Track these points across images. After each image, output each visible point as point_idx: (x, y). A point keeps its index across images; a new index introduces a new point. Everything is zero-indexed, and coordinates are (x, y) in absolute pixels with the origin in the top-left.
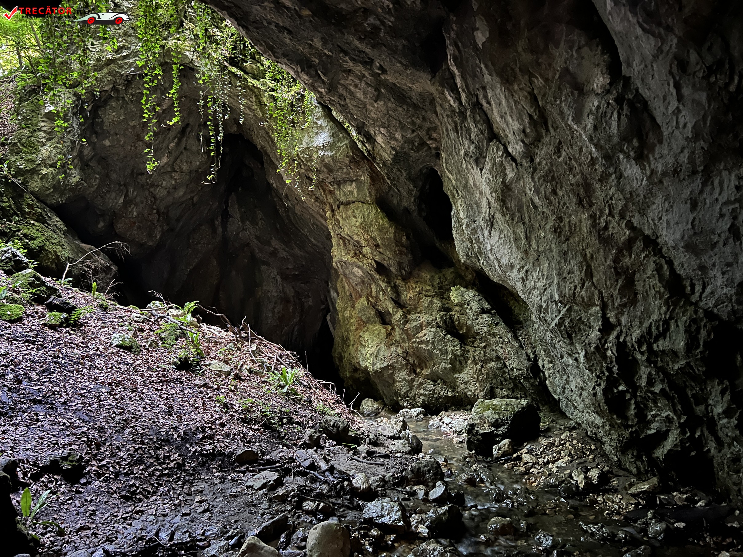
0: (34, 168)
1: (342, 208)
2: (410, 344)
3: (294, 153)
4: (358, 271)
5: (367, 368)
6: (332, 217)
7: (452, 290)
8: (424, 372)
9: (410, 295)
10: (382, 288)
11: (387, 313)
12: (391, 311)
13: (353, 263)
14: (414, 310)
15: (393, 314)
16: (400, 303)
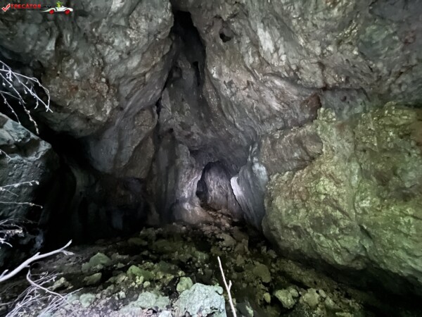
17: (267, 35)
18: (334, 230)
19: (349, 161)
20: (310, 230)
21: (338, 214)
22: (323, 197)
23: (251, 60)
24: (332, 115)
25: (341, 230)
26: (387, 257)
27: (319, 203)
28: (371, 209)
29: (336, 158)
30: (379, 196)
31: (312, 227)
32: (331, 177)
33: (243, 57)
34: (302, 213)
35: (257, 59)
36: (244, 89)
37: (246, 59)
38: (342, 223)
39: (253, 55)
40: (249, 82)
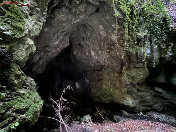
0: (22, 37)
1: (135, 69)
2: (142, 99)
3: (135, 53)
4: (128, 83)
5: (129, 106)
6: (126, 70)
7: (155, 88)
8: (141, 104)
9: (143, 89)
10: (135, 87)
11: (130, 91)
12: (136, 92)
13: (129, 82)
14: (142, 91)
15: (137, 93)
16: (138, 90)
19: (109, 81)
21: (106, 92)
22: (104, 89)
24: (105, 71)
25: (107, 96)
26: (115, 100)
27: (103, 90)
28: (112, 91)
29: (106, 80)
30: (113, 88)
31: (101, 96)
32: (105, 84)
34: (99, 93)
35: (89, 55)
37: (86, 54)
38: (107, 94)
39: (88, 53)
40: (86, 59)
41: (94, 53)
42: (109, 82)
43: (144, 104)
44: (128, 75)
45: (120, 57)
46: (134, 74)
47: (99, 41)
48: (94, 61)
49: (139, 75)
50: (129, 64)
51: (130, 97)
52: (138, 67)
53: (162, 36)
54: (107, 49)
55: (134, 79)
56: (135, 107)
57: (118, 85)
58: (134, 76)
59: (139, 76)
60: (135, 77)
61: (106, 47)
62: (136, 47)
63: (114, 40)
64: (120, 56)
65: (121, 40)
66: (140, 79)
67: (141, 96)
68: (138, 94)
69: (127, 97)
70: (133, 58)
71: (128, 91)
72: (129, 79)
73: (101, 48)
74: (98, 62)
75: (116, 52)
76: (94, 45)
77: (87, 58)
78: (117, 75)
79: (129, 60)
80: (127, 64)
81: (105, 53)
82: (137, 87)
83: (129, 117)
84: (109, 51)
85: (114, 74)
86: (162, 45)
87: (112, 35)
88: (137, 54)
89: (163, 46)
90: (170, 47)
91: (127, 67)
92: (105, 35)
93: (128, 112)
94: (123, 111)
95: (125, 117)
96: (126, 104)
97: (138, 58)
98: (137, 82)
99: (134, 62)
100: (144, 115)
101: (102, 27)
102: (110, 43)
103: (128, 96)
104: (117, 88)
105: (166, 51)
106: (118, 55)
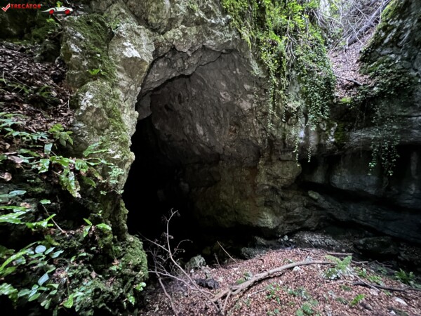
1: (280, 163)
2: (288, 214)
3: (281, 137)
4: (267, 187)
5: (267, 228)
6: (265, 164)
7: (309, 192)
8: (287, 222)
9: (290, 195)
10: (278, 194)
11: (270, 201)
12: (279, 202)
13: (268, 185)
14: (289, 200)
15: (281, 204)
16: (283, 199)
17: (201, 128)
18: (226, 214)
19: (231, 185)
20: (215, 216)
21: (227, 207)
22: (221, 201)
23: (188, 131)
25: (228, 213)
26: (242, 220)
27: (220, 203)
28: (238, 203)
29: (226, 183)
30: (240, 198)
32: (225, 192)
33: (183, 128)
35: (192, 132)
36: (180, 141)
37: (185, 130)
38: (228, 210)
39: (190, 129)
40: (183, 140)
41: (204, 130)
42: (233, 187)
43: (291, 222)
44: (268, 174)
45: (254, 141)
46: (278, 172)
47: (216, 107)
48: (201, 145)
49: (285, 172)
50: (271, 154)
51: (270, 213)
52: (285, 159)
53: (322, 110)
54: (231, 125)
55: (278, 180)
56: (277, 227)
57: (249, 192)
58: (277, 175)
59: (286, 175)
60: (279, 177)
61: (228, 119)
62: (283, 126)
63: (245, 109)
64: (256, 139)
65: (259, 112)
66: (288, 180)
67: (286, 209)
68: (282, 206)
69: (265, 214)
70: (278, 145)
71: (266, 201)
72: (268, 180)
73: (218, 122)
74: (211, 148)
75: (248, 132)
76: (203, 115)
77: (186, 139)
78: (247, 173)
79: (271, 148)
80: (266, 154)
81: (227, 132)
82: (281, 193)
83: (266, 247)
84: (234, 128)
85: (241, 171)
86: (322, 125)
87: (242, 102)
88: (284, 139)
89: (324, 127)
90: (332, 129)
91: (265, 159)
92: (229, 99)
93: (266, 238)
94: (256, 238)
95: (260, 248)
96: (262, 225)
97: (285, 144)
98: (282, 185)
99: (278, 151)
100: (291, 240)
101: (225, 85)
102: (237, 113)
103: (266, 211)
104: (247, 198)
105: (327, 135)
106: (251, 137)
